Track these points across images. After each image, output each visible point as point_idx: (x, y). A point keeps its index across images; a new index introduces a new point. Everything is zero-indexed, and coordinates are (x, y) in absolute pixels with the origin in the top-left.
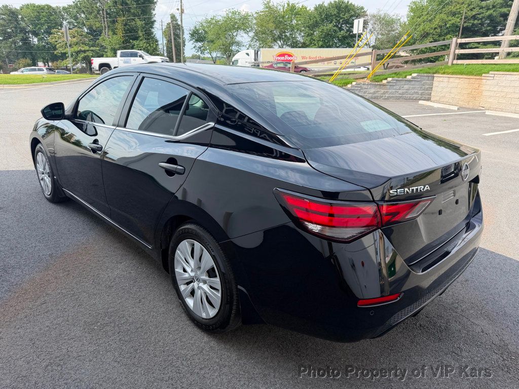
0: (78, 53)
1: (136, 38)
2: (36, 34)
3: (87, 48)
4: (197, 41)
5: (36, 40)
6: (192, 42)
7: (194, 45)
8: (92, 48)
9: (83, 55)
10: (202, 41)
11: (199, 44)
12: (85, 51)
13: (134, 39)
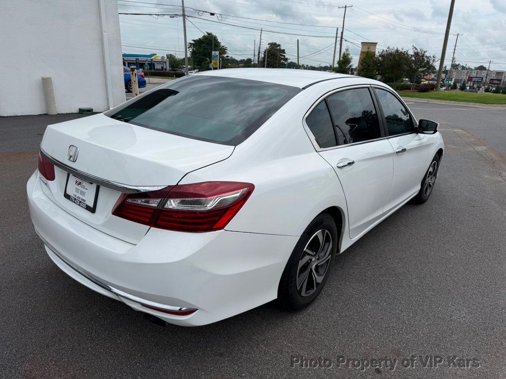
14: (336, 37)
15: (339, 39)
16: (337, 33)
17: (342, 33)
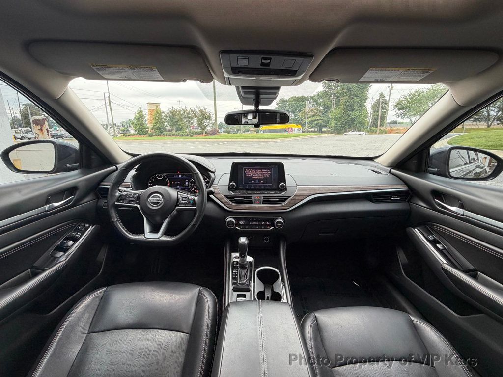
0: (313, 121)
1: (352, 111)
2: (293, 112)
3: (320, 118)
4: (399, 109)
5: (293, 116)
6: (395, 110)
7: (396, 113)
8: (323, 118)
9: (315, 122)
10: (404, 109)
11: (402, 112)
12: (317, 120)
13: (350, 111)
14: (105, 100)
15: (107, 101)
16: (105, 97)
17: (109, 97)
